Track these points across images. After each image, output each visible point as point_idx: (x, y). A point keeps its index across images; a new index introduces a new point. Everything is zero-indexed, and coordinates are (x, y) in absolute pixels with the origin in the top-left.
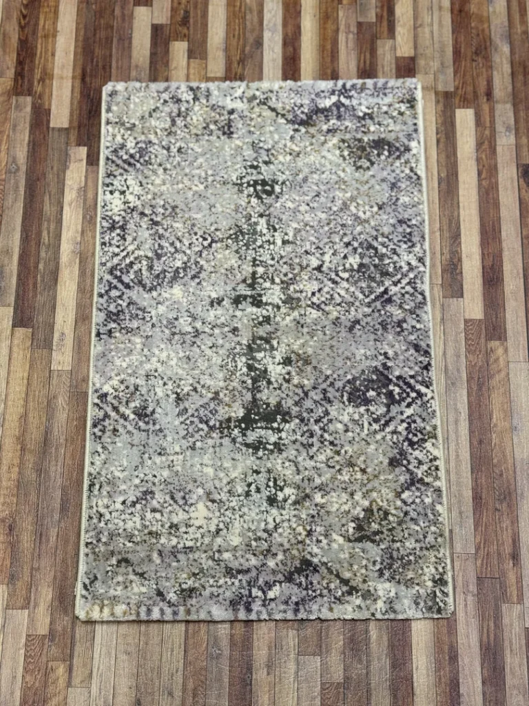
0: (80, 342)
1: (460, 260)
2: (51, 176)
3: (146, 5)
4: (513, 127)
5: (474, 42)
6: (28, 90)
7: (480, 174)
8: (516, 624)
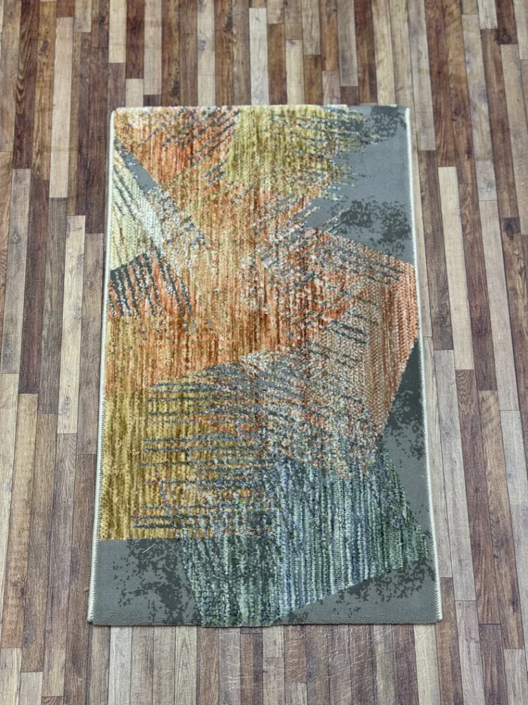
0: (84, 405)
1: (449, 313)
2: (51, 245)
3: (138, 77)
4: (494, 183)
5: (454, 102)
6: (27, 163)
7: (464, 229)
8: (518, 669)
